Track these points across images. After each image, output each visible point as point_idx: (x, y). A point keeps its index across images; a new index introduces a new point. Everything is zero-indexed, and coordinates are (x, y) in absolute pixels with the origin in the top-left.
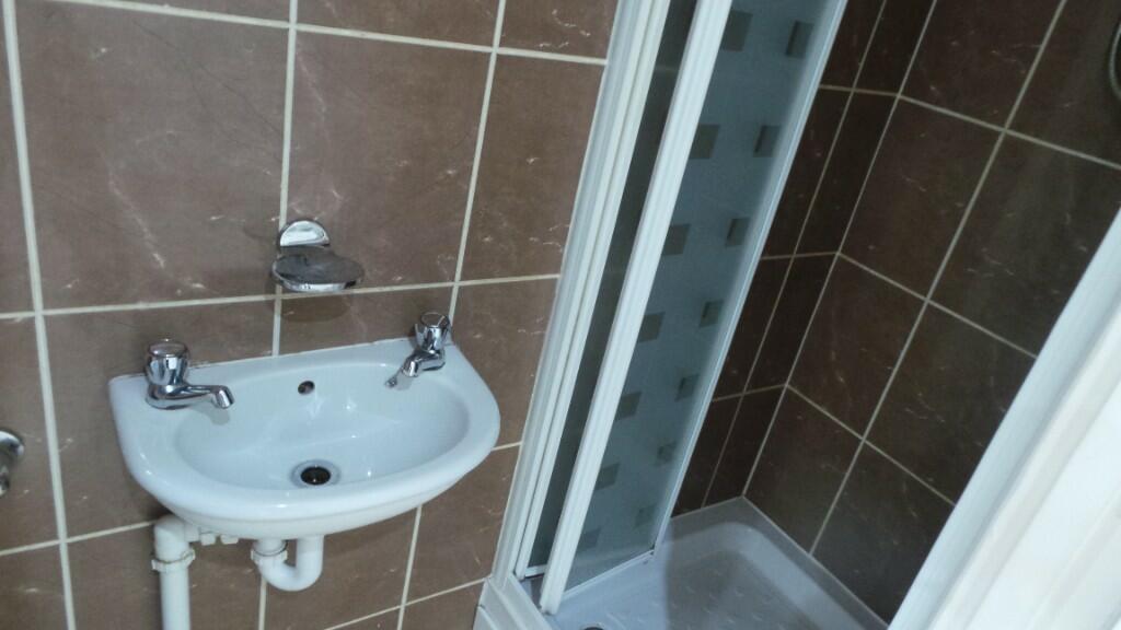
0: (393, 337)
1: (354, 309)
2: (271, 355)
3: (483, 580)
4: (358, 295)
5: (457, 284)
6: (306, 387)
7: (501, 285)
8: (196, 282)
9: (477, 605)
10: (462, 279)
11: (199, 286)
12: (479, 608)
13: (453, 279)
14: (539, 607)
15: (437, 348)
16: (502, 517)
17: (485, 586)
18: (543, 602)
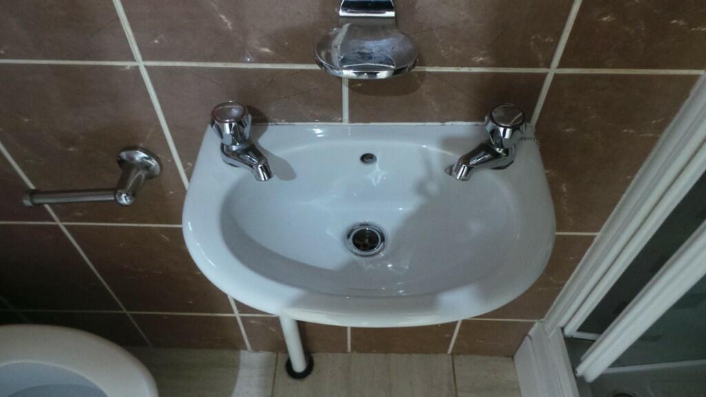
0: (466, 120)
1: (425, 88)
2: (341, 121)
3: (535, 321)
4: (429, 73)
5: (553, 70)
6: (367, 158)
7: (612, 77)
8: (265, 47)
9: (526, 335)
10: (560, 66)
11: (267, 50)
12: (527, 338)
13: (548, 65)
14: (574, 371)
15: (506, 147)
16: (563, 285)
17: (536, 325)
18: (581, 370)
